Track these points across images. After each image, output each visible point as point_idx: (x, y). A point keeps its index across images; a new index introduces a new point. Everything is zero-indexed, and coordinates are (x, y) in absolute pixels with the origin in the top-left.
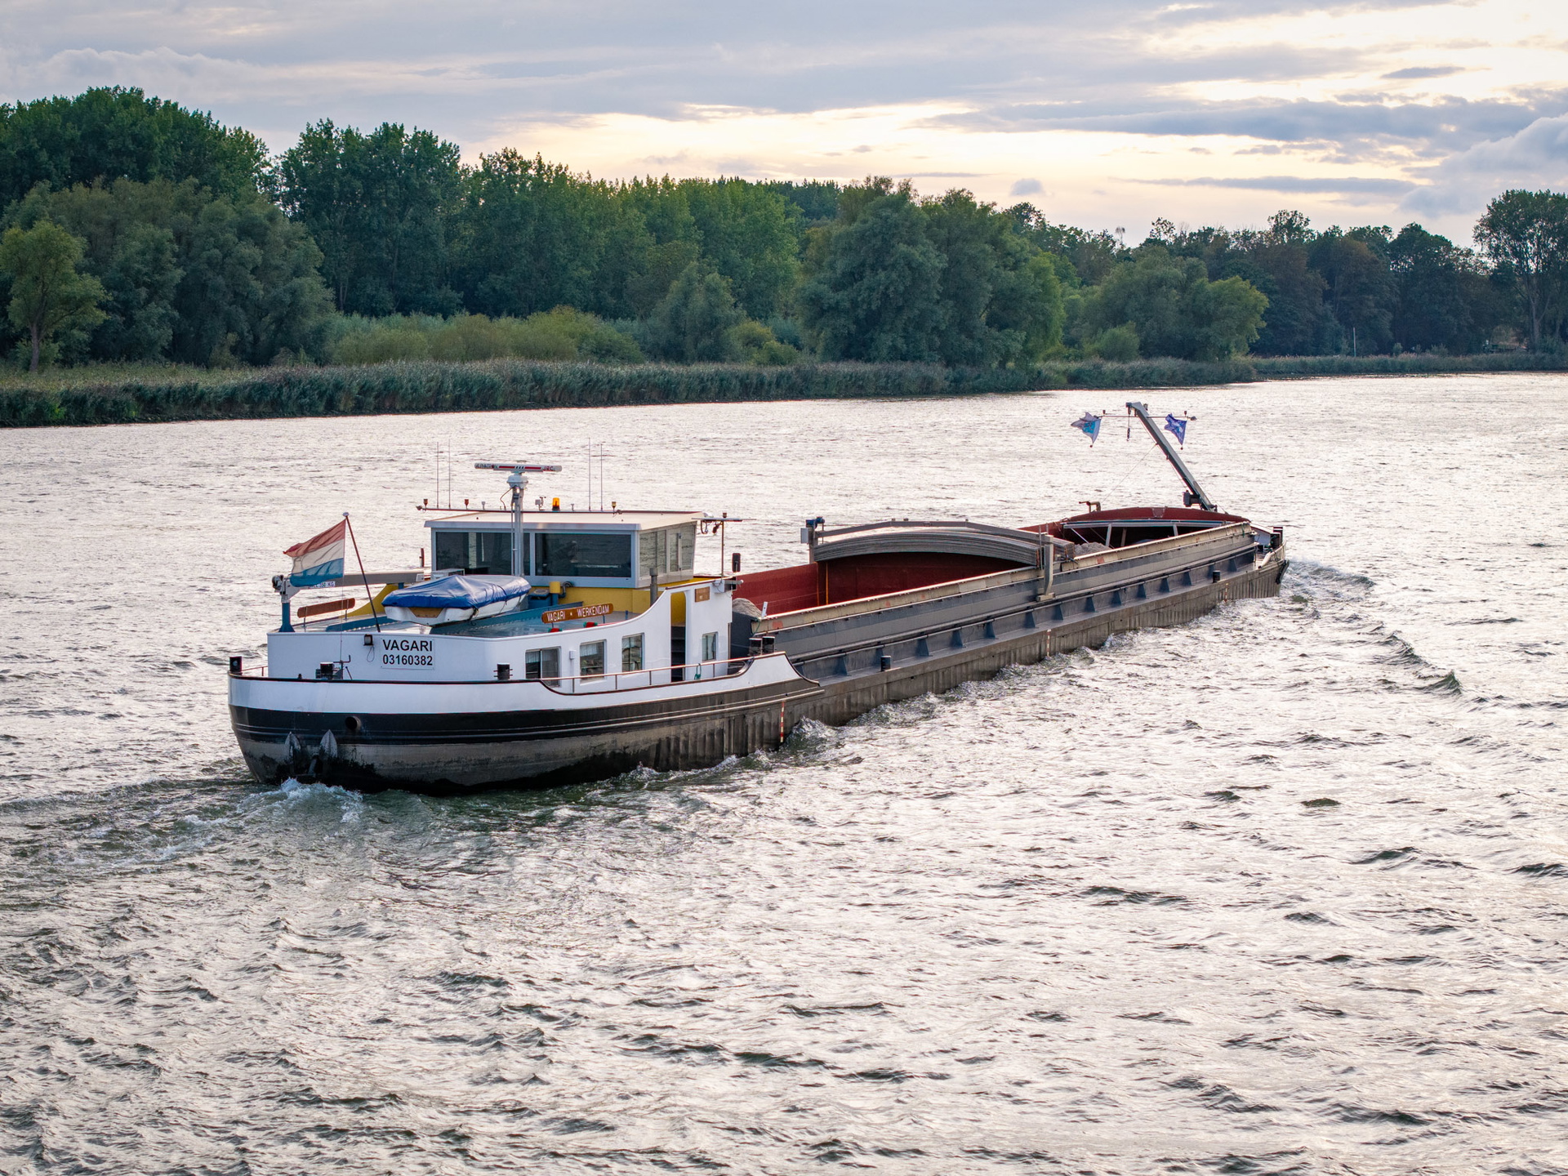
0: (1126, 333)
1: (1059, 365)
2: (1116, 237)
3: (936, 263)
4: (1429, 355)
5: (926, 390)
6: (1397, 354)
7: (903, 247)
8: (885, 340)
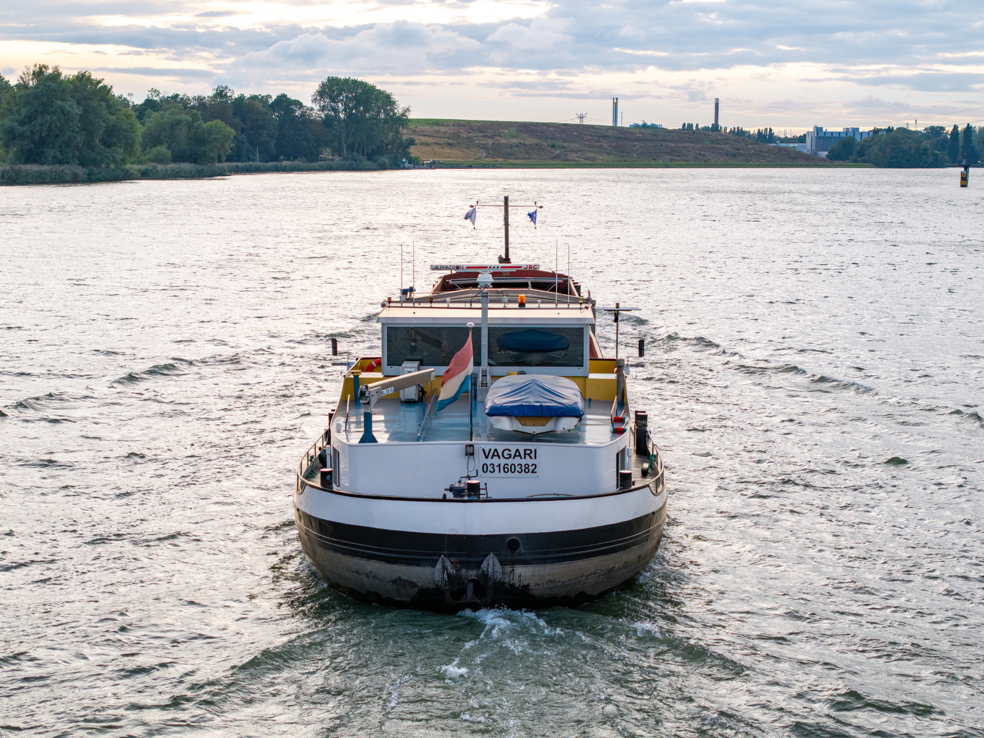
0: (162, 149)
1: (137, 167)
2: (128, 98)
3: (77, 111)
4: (296, 162)
5: (75, 180)
6: (281, 162)
7: (59, 102)
8: (51, 153)
